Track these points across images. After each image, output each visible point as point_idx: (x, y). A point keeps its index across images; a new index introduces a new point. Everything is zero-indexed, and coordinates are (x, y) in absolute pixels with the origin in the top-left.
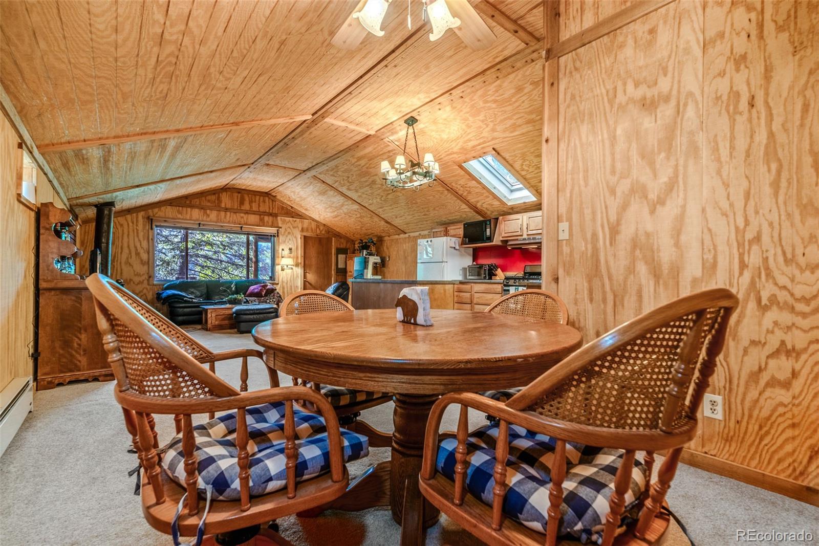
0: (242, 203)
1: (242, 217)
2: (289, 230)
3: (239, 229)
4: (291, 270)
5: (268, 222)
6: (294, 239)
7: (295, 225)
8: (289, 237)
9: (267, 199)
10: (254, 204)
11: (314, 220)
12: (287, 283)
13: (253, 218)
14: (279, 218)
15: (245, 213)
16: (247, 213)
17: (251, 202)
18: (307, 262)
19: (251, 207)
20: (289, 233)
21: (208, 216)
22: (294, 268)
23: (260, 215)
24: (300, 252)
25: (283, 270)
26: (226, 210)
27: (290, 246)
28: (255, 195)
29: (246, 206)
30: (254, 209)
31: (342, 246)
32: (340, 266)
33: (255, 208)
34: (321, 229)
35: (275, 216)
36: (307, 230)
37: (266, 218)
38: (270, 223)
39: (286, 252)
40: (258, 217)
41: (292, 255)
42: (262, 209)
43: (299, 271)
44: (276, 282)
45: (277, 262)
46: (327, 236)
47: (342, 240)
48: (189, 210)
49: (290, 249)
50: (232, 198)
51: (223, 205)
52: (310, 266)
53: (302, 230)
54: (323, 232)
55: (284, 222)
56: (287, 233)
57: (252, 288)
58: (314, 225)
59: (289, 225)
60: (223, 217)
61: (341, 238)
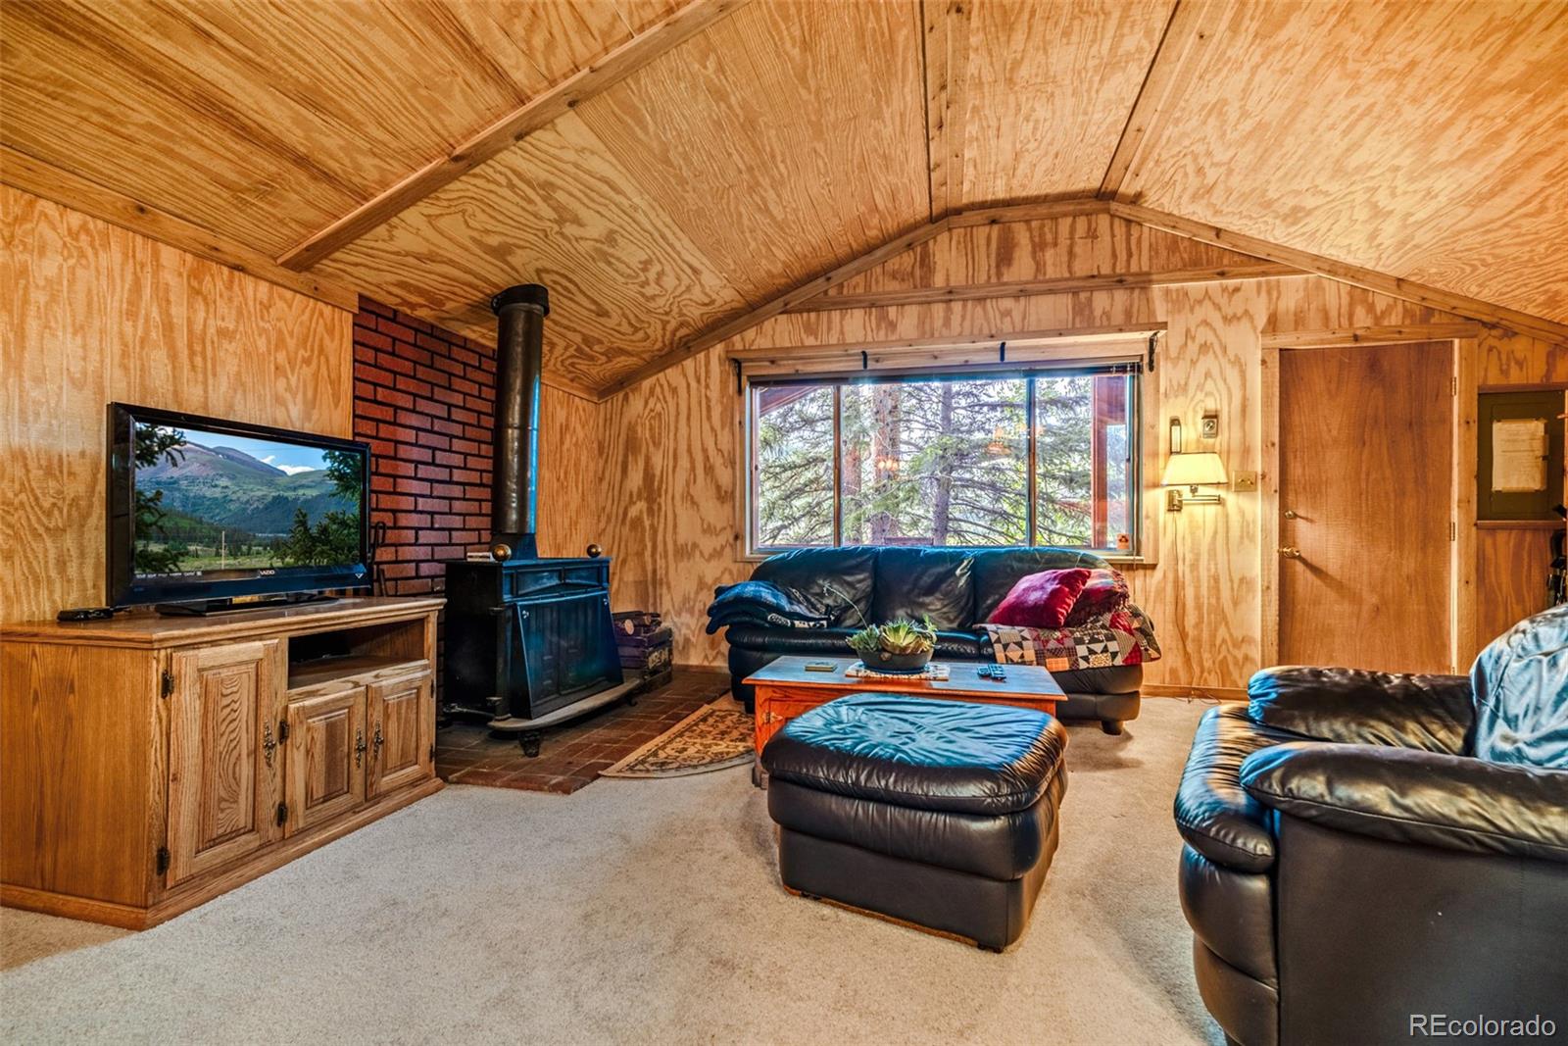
0: (1005, 256)
1: (1008, 313)
2: (1203, 335)
3: (995, 358)
4: (1212, 510)
5: (1106, 314)
6: (1233, 376)
7: (1237, 306)
8: (1207, 362)
9: (1103, 221)
10: (1049, 254)
11: (1334, 268)
12: (1194, 566)
13: (1050, 308)
14: (1157, 289)
15: (1016, 297)
16: (1023, 293)
17: (1039, 247)
18: (1296, 470)
19: (1040, 267)
20: (1204, 348)
21: (892, 326)
22: (1231, 499)
23: (1075, 293)
24: (1261, 427)
25: (1174, 506)
26: (950, 294)
27: (1211, 405)
28: (1054, 218)
29: (1022, 267)
30: (1051, 272)
31: (1516, 378)
32: (1498, 484)
33: (1054, 264)
34: (1381, 305)
35: (1140, 283)
36: (1299, 321)
37: (1101, 300)
38: (1118, 318)
39: (1192, 430)
40: (1066, 301)
41: (1218, 442)
42: (1081, 268)
43: (1258, 510)
44: (1146, 557)
45: (1147, 474)
46: (1415, 335)
47: (1520, 346)
48: (836, 315)
49: (1211, 418)
50: (969, 250)
51: (939, 280)
52: (1315, 490)
53: (1273, 325)
54: (1394, 320)
55: (1179, 301)
56: (1193, 348)
57: (1024, 583)
58: (1335, 293)
59: (1206, 311)
60: (938, 323)
61: (1510, 333)
